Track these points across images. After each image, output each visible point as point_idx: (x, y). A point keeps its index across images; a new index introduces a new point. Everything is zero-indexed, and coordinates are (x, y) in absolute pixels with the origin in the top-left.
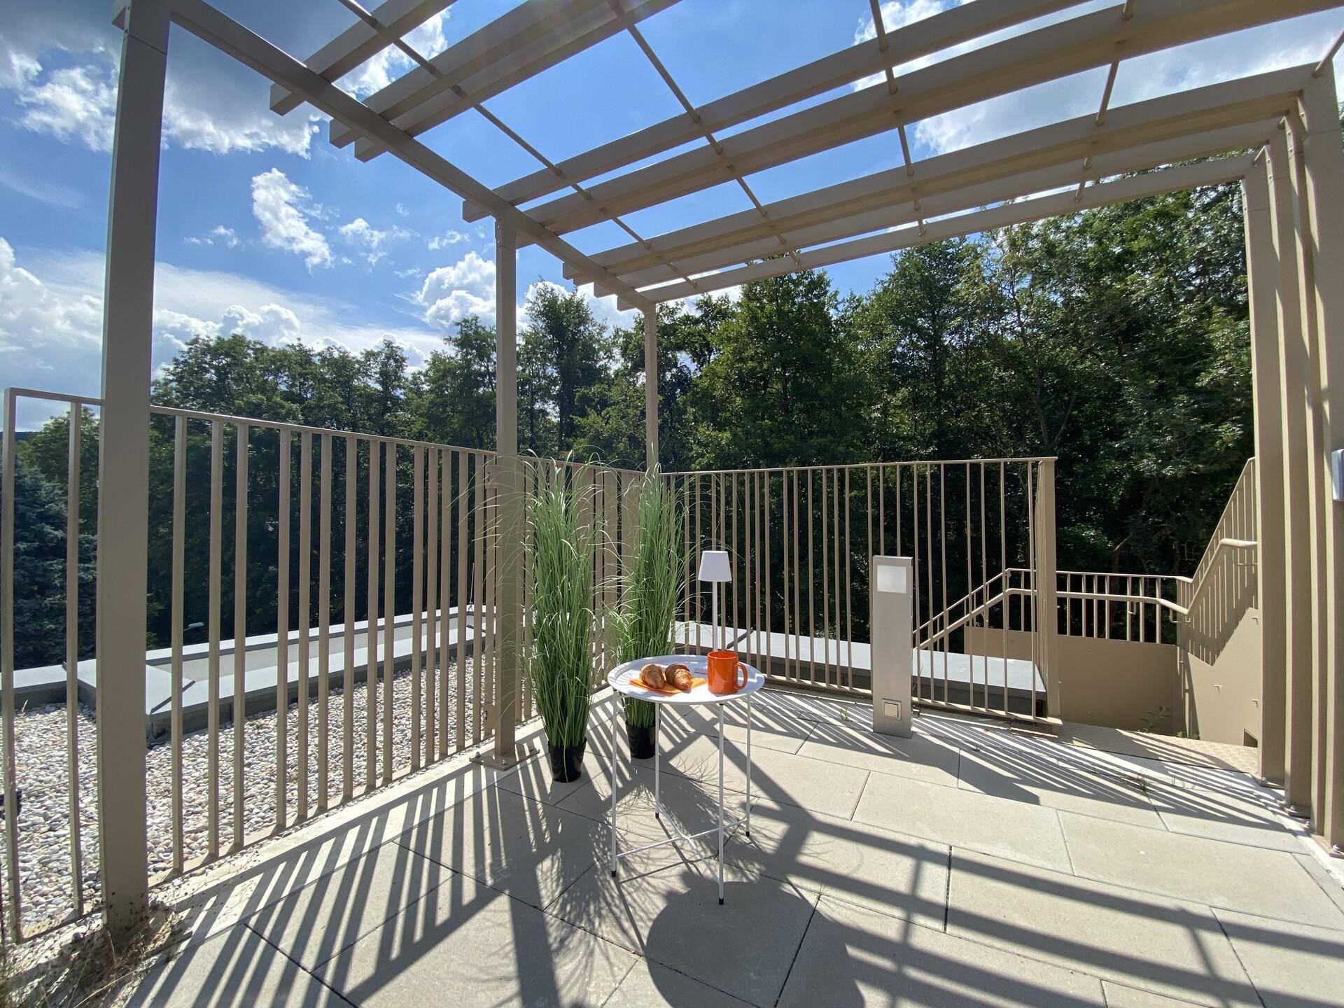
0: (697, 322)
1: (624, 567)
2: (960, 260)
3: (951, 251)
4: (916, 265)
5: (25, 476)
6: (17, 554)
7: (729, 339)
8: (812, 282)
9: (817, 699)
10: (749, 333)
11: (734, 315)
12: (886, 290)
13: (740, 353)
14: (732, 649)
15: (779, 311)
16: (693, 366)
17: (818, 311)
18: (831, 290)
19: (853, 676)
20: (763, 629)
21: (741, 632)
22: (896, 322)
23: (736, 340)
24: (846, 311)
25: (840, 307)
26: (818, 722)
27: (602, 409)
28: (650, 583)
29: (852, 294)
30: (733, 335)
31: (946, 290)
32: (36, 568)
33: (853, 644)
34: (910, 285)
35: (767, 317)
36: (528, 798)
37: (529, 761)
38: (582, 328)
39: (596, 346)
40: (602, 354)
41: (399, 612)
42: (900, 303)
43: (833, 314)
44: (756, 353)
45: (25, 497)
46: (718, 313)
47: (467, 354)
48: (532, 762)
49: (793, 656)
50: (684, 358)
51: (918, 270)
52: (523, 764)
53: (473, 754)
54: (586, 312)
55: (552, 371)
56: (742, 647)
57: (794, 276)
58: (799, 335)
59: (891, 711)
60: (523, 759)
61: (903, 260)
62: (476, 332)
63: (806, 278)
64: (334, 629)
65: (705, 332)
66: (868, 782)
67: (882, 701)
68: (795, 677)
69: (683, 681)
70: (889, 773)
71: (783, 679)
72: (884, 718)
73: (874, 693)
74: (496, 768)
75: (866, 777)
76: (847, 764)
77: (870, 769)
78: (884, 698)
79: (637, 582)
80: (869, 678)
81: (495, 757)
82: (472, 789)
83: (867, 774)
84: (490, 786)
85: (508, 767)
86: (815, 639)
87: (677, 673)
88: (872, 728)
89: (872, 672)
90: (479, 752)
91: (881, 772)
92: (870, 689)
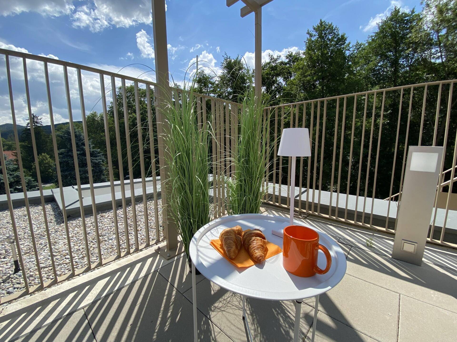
0: (286, 64)
2: (411, 23)
3: (406, 18)
4: (389, 26)
5: (77, 132)
6: (78, 155)
7: (299, 68)
8: (339, 39)
9: (348, 229)
10: (308, 66)
11: (302, 59)
12: (373, 40)
13: (304, 74)
14: (298, 198)
15: (322, 54)
16: (284, 83)
17: (340, 53)
18: (347, 42)
19: (373, 218)
20: (317, 188)
21: (303, 189)
22: (377, 55)
23: (302, 68)
24: (354, 51)
25: (351, 49)
26: (352, 246)
28: (247, 161)
29: (357, 42)
30: (301, 67)
31: (404, 37)
32: (83, 159)
33: (376, 200)
34: (385, 37)
35: (317, 57)
36: (171, 284)
38: (241, 71)
39: (246, 78)
40: (248, 81)
41: (135, 178)
42: (380, 46)
43: (347, 53)
44: (311, 73)
45: (78, 138)
46: (295, 59)
47: (201, 85)
48: (184, 256)
49: (334, 204)
50: (280, 79)
51: (390, 29)
52: (178, 256)
53: (156, 247)
54: (242, 64)
55: (229, 89)
56: (304, 197)
57: (330, 37)
58: (331, 64)
59: (409, 248)
60: (179, 254)
61: (382, 25)
62: (203, 77)
63: (336, 38)
64: (126, 181)
65: (289, 67)
66: (400, 305)
67: (403, 240)
68: (334, 216)
69: (258, 253)
70: (415, 297)
71: (328, 216)
72: (402, 250)
73: (396, 235)
74: (164, 258)
75: (398, 300)
76: (380, 285)
77: (399, 292)
78: (404, 239)
79: (239, 161)
80: (394, 223)
81: (166, 250)
82: (146, 272)
83: (398, 297)
84: (156, 271)
85: (171, 258)
86: (350, 196)
87: (253, 241)
88: (391, 255)
89: (397, 220)
90: (159, 247)
91: (409, 296)
92: (393, 229)
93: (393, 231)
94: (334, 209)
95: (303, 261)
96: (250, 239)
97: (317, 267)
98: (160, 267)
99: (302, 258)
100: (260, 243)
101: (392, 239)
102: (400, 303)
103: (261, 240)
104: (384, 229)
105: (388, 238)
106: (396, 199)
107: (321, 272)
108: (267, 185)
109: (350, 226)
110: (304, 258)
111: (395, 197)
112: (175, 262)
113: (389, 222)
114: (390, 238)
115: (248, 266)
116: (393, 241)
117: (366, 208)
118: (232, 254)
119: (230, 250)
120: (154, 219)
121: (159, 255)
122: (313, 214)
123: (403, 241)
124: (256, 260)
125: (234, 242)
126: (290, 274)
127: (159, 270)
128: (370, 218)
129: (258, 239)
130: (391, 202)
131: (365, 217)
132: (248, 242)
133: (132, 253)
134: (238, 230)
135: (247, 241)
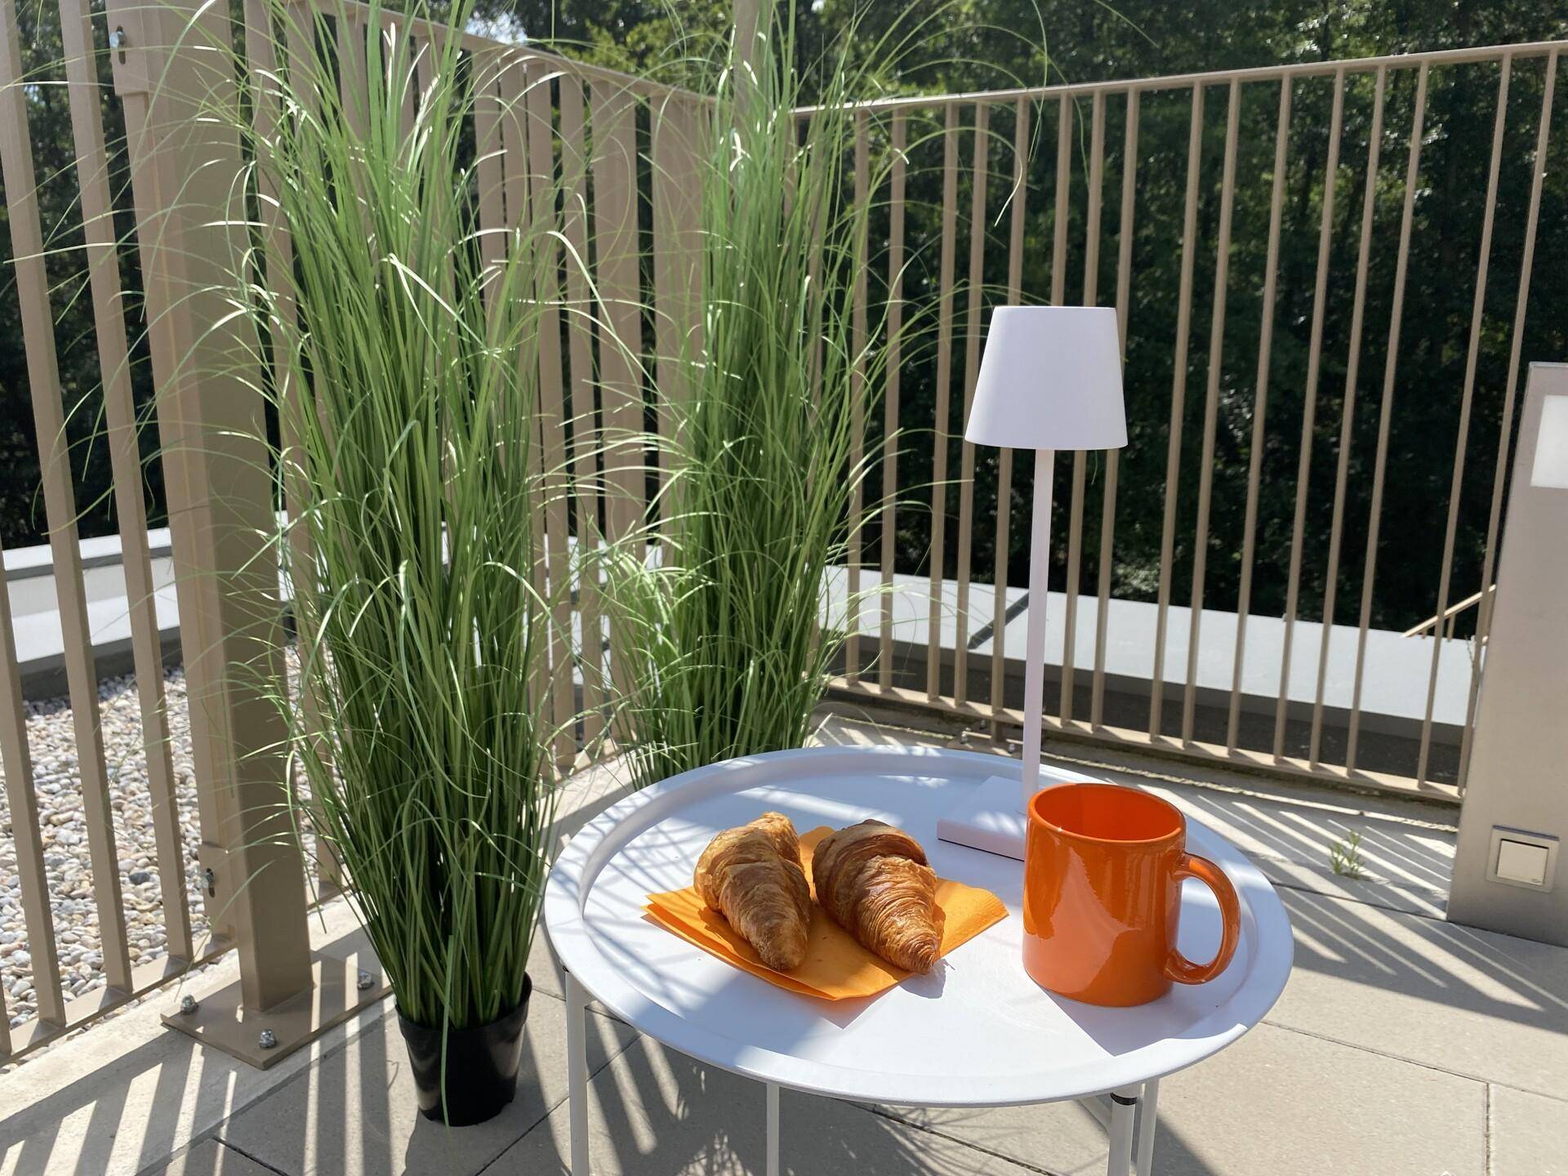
1: (665, 404)
9: (1242, 798)
19: (1363, 735)
27: (629, 27)
28: (746, 457)
33: (1374, 635)
37: (353, 1027)
48: (363, 1033)
49: (1175, 673)
52: (331, 1039)
53: (170, 1001)
59: (1522, 865)
60: (333, 1025)
66: (1492, 1131)
67: (1495, 827)
68: (1178, 735)
69: (906, 929)
70: (1550, 1091)
71: (1143, 738)
72: (1490, 876)
73: (1465, 808)
74: (237, 1056)
75: (1479, 1110)
76: (1398, 1052)
77: (1481, 1073)
78: (1500, 824)
79: (703, 453)
80: (1457, 749)
81: (240, 1015)
82: (137, 1154)
83: (1481, 1096)
84: (202, 1142)
85: (279, 1053)
86: (1255, 622)
87: (873, 877)
88: (1442, 906)
89: (1472, 731)
90: (189, 998)
91: (1524, 1086)
92: (1452, 782)
93: (1452, 791)
94: (1173, 696)
95: (1120, 943)
96: (861, 871)
97: (1176, 959)
98: (227, 1113)
99: (1116, 929)
100: (909, 882)
101: (1448, 828)
102: (1491, 1123)
103: (911, 867)
104: (1410, 784)
105: (1427, 825)
106: (1465, 626)
107: (1198, 974)
108: (854, 585)
109: (1254, 782)
110: (1124, 928)
111: (1460, 615)
112: (314, 1074)
113: (1433, 745)
114: (1436, 826)
115: (869, 990)
116: (1450, 837)
117: (1328, 684)
118: (789, 948)
119: (778, 926)
120: (75, 838)
121: (198, 1048)
122: (1070, 730)
123: (1496, 832)
124: (905, 962)
125: (786, 889)
126: (1066, 1001)
127: (224, 1130)
128: (1346, 731)
129: (896, 868)
130: (1444, 640)
131: (1325, 729)
132: (851, 884)
133: (24, 1052)
134: (782, 834)
135: (841, 879)
